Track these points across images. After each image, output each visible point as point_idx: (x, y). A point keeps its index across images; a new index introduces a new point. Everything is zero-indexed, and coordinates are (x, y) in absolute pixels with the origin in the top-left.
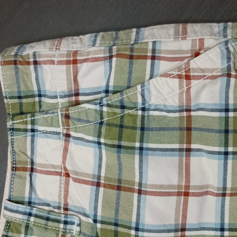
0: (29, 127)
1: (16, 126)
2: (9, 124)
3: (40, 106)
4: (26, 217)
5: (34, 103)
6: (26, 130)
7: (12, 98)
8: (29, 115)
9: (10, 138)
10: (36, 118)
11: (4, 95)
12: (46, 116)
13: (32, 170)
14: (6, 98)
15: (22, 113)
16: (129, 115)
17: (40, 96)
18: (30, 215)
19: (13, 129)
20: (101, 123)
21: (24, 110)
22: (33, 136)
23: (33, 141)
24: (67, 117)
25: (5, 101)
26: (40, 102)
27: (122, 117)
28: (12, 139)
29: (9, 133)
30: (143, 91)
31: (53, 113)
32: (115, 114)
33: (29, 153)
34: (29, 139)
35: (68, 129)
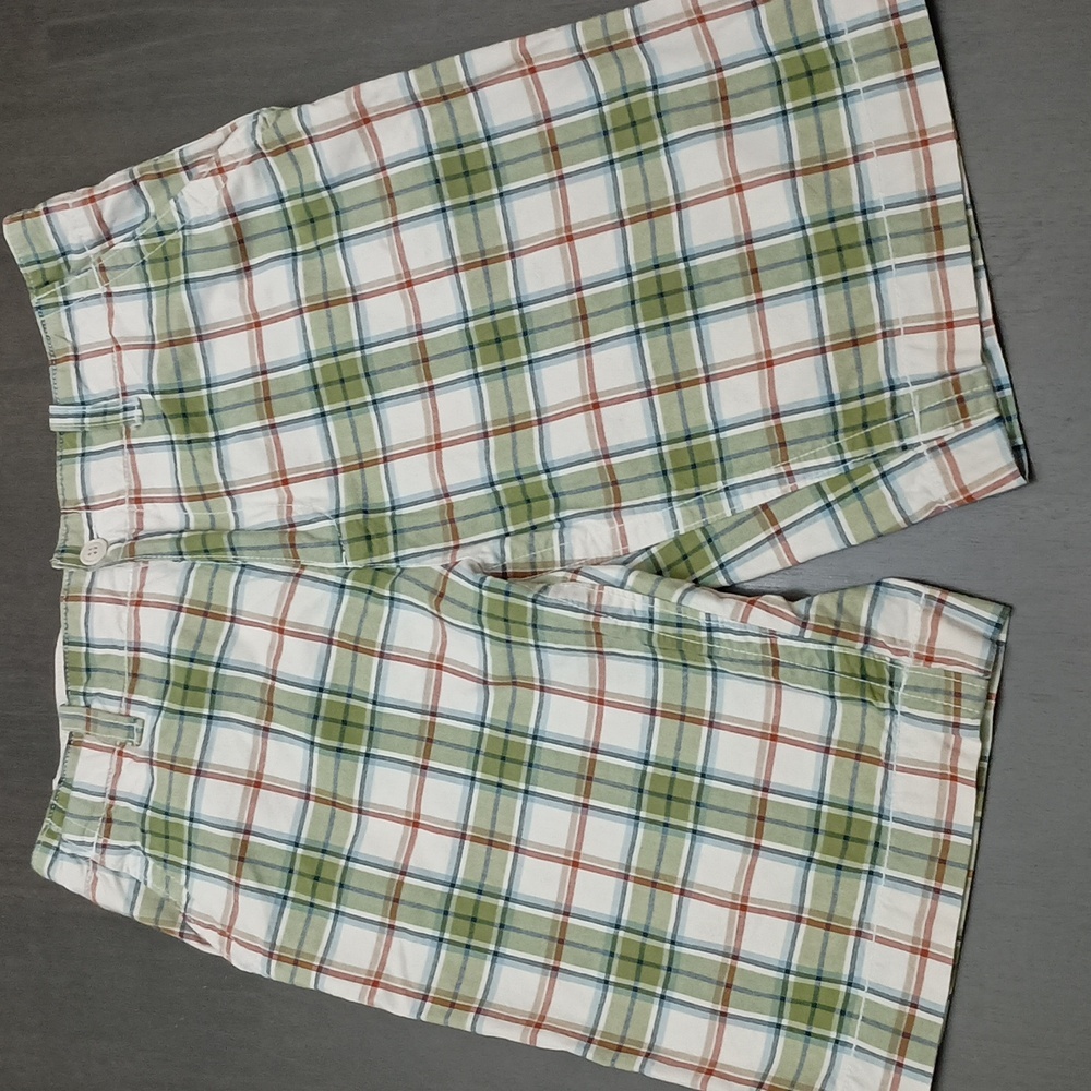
0: (61, 299)
1: (44, 302)
2: (34, 301)
3: (69, 268)
4: (79, 420)
5: (59, 267)
6: (57, 305)
7: (30, 264)
8: (57, 283)
9: (39, 320)
10: (66, 284)
11: (18, 262)
12: (78, 277)
13: (77, 358)
14: (22, 266)
15: (47, 283)
16: (171, 241)
17: (64, 254)
18: (84, 416)
19: (39, 307)
20: (143, 263)
21: (48, 278)
22: (68, 310)
23: (69, 318)
24: (102, 269)
25: (21, 270)
26: (66, 262)
27: (164, 247)
28: (43, 321)
29: (36, 313)
30: (178, 206)
31: (86, 270)
32: (155, 245)
33: (68, 337)
34: (64, 316)
35: (107, 286)
